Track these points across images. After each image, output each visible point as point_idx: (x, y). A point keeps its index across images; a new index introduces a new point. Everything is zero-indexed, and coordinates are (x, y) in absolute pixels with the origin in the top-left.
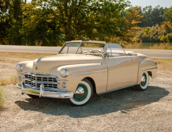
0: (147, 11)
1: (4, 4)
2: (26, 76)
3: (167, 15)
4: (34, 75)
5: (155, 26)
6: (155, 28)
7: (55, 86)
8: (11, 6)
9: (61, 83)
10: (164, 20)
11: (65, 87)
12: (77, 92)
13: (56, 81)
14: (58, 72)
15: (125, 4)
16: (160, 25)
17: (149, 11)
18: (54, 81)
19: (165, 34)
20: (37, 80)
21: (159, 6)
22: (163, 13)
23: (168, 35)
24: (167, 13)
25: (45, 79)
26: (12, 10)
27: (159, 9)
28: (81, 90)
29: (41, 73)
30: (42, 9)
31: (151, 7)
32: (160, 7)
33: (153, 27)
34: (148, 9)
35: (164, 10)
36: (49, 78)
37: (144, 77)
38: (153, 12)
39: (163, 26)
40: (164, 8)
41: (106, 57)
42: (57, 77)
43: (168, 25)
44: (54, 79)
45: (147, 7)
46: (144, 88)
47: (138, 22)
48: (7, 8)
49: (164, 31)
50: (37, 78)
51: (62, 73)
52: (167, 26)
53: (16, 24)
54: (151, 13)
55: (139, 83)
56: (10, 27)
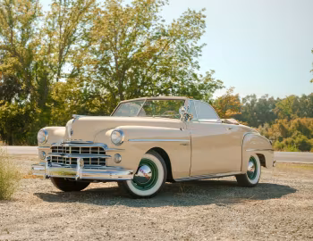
0: (249, 102)
1: (24, 85)
2: (54, 149)
3: (281, 109)
4: (67, 145)
5: (263, 126)
6: (264, 129)
7: (103, 162)
8: (34, 89)
9: (113, 154)
10: (276, 117)
11: (119, 162)
12: (140, 174)
13: (104, 153)
14: (107, 137)
15: (215, 85)
16: (270, 124)
17: (253, 102)
18: (101, 153)
19: (281, 140)
20: (72, 152)
21: (267, 95)
22: (274, 107)
23: (285, 140)
24: (281, 107)
25: (85, 150)
26: (35, 94)
27: (267, 99)
28: (147, 171)
29: (78, 141)
30: (83, 91)
31: (254, 96)
32: (270, 97)
33: (260, 127)
34: (251, 99)
35: (276, 102)
36: (93, 148)
37: (252, 164)
38: (258, 104)
39: (276, 126)
40: (275, 99)
41: (188, 120)
42: (106, 146)
43: (284, 125)
44: (101, 149)
45: (248, 97)
46: (253, 182)
47: (235, 113)
48: (28, 92)
49: (279, 134)
50: (72, 148)
51: (114, 137)
52: (282, 127)
53: (42, 116)
54: (255, 105)
55: (244, 172)
56: (32, 121)
